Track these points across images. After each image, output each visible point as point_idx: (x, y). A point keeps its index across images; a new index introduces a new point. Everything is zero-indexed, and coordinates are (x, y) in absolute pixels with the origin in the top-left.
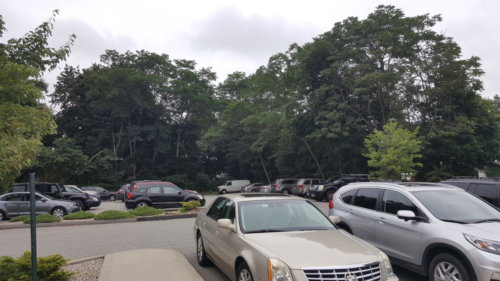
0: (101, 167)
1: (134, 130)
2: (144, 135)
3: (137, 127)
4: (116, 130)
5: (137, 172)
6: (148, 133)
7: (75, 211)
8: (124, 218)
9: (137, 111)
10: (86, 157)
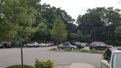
0: (87, 38)
1: (95, 28)
2: (98, 30)
3: (96, 28)
4: (91, 29)
5: (96, 40)
6: (99, 29)
7: (76, 48)
8: (87, 52)
9: (96, 23)
10: (84, 36)
